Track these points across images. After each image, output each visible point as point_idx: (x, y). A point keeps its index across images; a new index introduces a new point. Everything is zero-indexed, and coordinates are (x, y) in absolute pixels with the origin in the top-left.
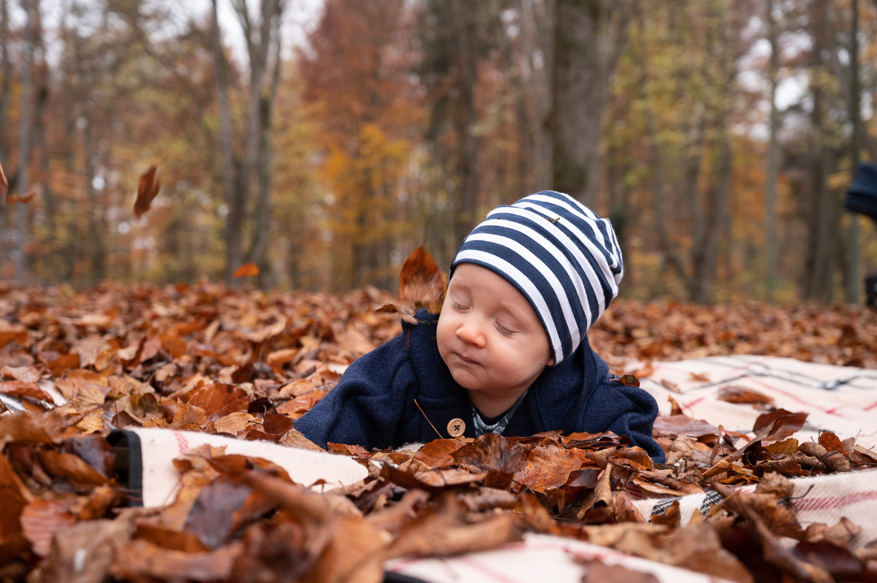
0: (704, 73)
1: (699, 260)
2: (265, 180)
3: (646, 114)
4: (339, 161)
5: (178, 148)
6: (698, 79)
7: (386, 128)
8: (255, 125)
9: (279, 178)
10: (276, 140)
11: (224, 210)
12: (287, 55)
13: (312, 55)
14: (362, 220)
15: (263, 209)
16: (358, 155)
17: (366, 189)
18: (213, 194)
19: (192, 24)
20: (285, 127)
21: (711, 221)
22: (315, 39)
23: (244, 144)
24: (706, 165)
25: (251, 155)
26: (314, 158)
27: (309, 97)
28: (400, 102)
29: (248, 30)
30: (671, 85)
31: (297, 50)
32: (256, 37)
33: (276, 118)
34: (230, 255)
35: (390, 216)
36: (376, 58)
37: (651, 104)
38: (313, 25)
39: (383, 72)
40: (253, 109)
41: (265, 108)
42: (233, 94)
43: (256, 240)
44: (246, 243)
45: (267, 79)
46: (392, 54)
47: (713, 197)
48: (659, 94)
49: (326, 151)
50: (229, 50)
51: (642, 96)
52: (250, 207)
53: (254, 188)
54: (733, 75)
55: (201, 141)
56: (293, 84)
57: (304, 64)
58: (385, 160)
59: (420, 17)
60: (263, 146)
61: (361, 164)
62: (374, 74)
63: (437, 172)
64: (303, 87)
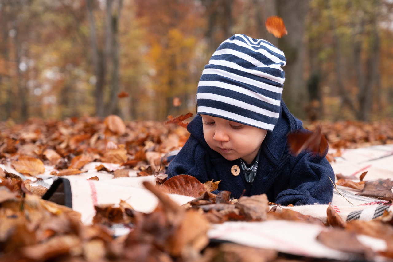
1: (362, 100)
2: (116, 62)
3: (330, 18)
4: (157, 50)
5: (66, 46)
7: (183, 31)
8: (109, 31)
9: (123, 61)
10: (121, 39)
11: (93, 80)
14: (171, 83)
15: (116, 79)
16: (167, 46)
17: (172, 65)
18: (87, 71)
20: (125, 33)
21: (369, 77)
23: (103, 42)
24: (365, 46)
25: (108, 48)
26: (143, 49)
27: (139, 15)
28: (190, 16)
33: (121, 27)
34: (98, 105)
35: (186, 80)
37: (333, 12)
40: (108, 22)
41: (114, 22)
42: (96, 15)
43: (112, 96)
44: (106, 97)
45: (115, 5)
47: (369, 64)
48: (337, 6)
49: (150, 45)
52: (108, 77)
53: (110, 67)
55: (80, 41)
56: (130, 7)
58: (183, 49)
60: (115, 43)
61: (169, 52)
64: (135, 9)
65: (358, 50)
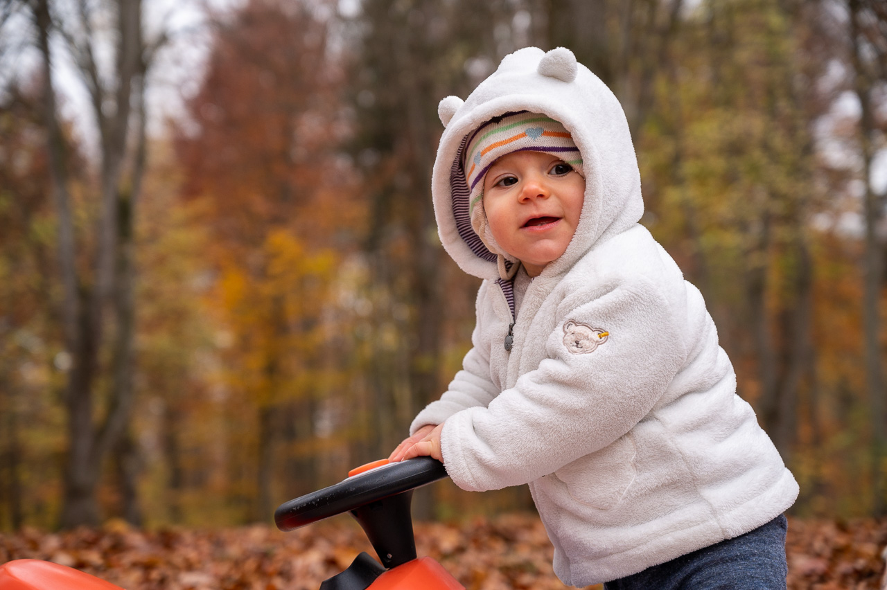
0: (766, 146)
2: (126, 317)
3: (685, 207)
4: (235, 284)
6: (757, 155)
7: (305, 236)
8: (109, 235)
9: (145, 311)
10: (140, 255)
11: (64, 361)
12: (156, 130)
13: (191, 129)
14: (272, 369)
15: (124, 359)
16: (262, 273)
17: (277, 324)
18: (48, 338)
19: (13, 88)
20: (154, 236)
21: (786, 358)
22: (196, 106)
23: (94, 264)
24: (774, 280)
25: (104, 280)
26: (198, 281)
27: (190, 192)
28: (324, 197)
29: (97, 96)
30: (718, 164)
31: (171, 123)
32: (110, 106)
33: (141, 225)
34: (74, 429)
35: (314, 362)
36: (288, 132)
37: (692, 193)
38: (193, 88)
39: (299, 153)
40: (105, 210)
41: (124, 212)
42: (76, 190)
43: (114, 405)
44: (98, 408)
45: (126, 166)
46: (310, 126)
47: (786, 322)
48: (702, 178)
49: (218, 269)
50: (69, 124)
51: (678, 181)
52: (104, 355)
53: (109, 327)
54: (808, 148)
55: (29, 260)
56: (165, 172)
57: (181, 144)
58: (303, 281)
59: (351, 71)
60: (123, 267)
61: (267, 289)
62: (284, 155)
63: (383, 297)
64: (179, 178)
65: (756, 288)
